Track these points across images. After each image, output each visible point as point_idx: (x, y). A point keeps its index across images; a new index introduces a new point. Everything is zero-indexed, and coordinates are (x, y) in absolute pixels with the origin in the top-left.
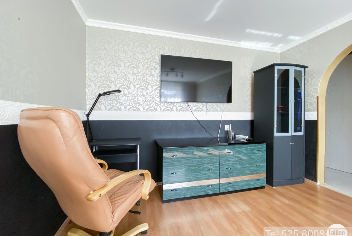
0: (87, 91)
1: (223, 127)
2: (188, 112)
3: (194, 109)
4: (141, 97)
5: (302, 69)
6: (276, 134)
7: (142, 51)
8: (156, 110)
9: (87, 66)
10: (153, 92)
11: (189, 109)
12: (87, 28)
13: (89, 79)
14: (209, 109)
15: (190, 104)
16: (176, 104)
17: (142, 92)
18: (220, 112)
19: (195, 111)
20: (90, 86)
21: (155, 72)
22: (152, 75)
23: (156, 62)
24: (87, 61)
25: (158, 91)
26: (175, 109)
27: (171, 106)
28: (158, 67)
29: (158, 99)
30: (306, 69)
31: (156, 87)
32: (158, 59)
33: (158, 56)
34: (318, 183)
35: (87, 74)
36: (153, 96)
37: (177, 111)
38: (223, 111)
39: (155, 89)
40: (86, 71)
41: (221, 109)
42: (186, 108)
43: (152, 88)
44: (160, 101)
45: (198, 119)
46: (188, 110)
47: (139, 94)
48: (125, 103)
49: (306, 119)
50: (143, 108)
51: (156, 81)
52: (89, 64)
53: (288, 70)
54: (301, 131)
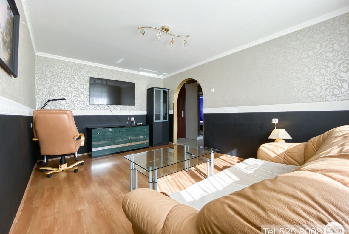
0: (36, 97)
1: (130, 119)
3: (112, 108)
4: (76, 101)
5: (167, 90)
6: (154, 121)
7: (77, 74)
8: (87, 109)
9: (36, 81)
10: (85, 98)
12: (36, 57)
13: (38, 89)
14: (121, 109)
15: (109, 106)
16: (100, 106)
17: (77, 98)
18: (129, 110)
19: (112, 110)
20: (39, 94)
21: (86, 87)
22: (84, 88)
23: (86, 80)
24: (37, 78)
25: (88, 98)
26: (99, 108)
27: (97, 107)
28: (88, 84)
29: (88, 103)
30: (169, 90)
31: (87, 95)
32: (88, 79)
33: (88, 77)
34: (174, 143)
35: (36, 86)
36: (85, 101)
37: (101, 110)
38: (130, 110)
40: (36, 84)
41: (129, 109)
42: (107, 108)
43: (84, 96)
45: (115, 115)
46: (108, 109)
47: (75, 99)
48: (65, 105)
49: (169, 114)
50: (78, 108)
51: (87, 92)
52: (38, 80)
53: (160, 90)
54: (167, 119)
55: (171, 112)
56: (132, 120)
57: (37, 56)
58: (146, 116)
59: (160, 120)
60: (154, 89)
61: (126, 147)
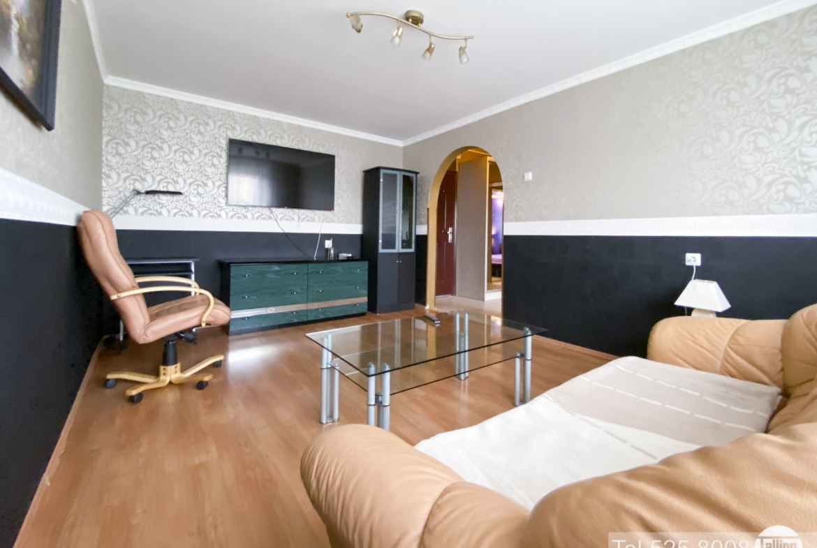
0: (104, 184)
1: (322, 244)
2: (271, 220)
3: (280, 216)
4: (195, 196)
5: (414, 175)
6: (381, 250)
7: (199, 130)
8: (219, 216)
9: (104, 146)
10: (216, 190)
11: (272, 217)
12: (105, 88)
13: (108, 166)
14: (302, 217)
15: (274, 210)
16: (251, 209)
17: (197, 189)
18: (319, 222)
19: (281, 219)
20: (109, 177)
21: (220, 162)
22: (214, 165)
23: (220, 147)
24: (105, 139)
25: (224, 189)
26: (249, 215)
27: (244, 211)
28: (224, 155)
29: (223, 201)
31: (220, 183)
32: (224, 143)
33: (224, 139)
34: (427, 307)
35: (104, 158)
36: (215, 196)
37: (253, 219)
38: (323, 221)
39: (219, 186)
40: (103, 153)
41: (319, 218)
42: (267, 216)
43: (214, 183)
44: (227, 203)
45: (286, 231)
46: (270, 218)
47: (193, 192)
48: (169, 205)
50: (199, 213)
51: (220, 174)
52: (108, 143)
53: (395, 176)
54: (410, 247)
55: (421, 230)
56: (326, 247)
57: (108, 87)
58: (362, 236)
59: (394, 247)
60: (382, 172)
61: (312, 311)
